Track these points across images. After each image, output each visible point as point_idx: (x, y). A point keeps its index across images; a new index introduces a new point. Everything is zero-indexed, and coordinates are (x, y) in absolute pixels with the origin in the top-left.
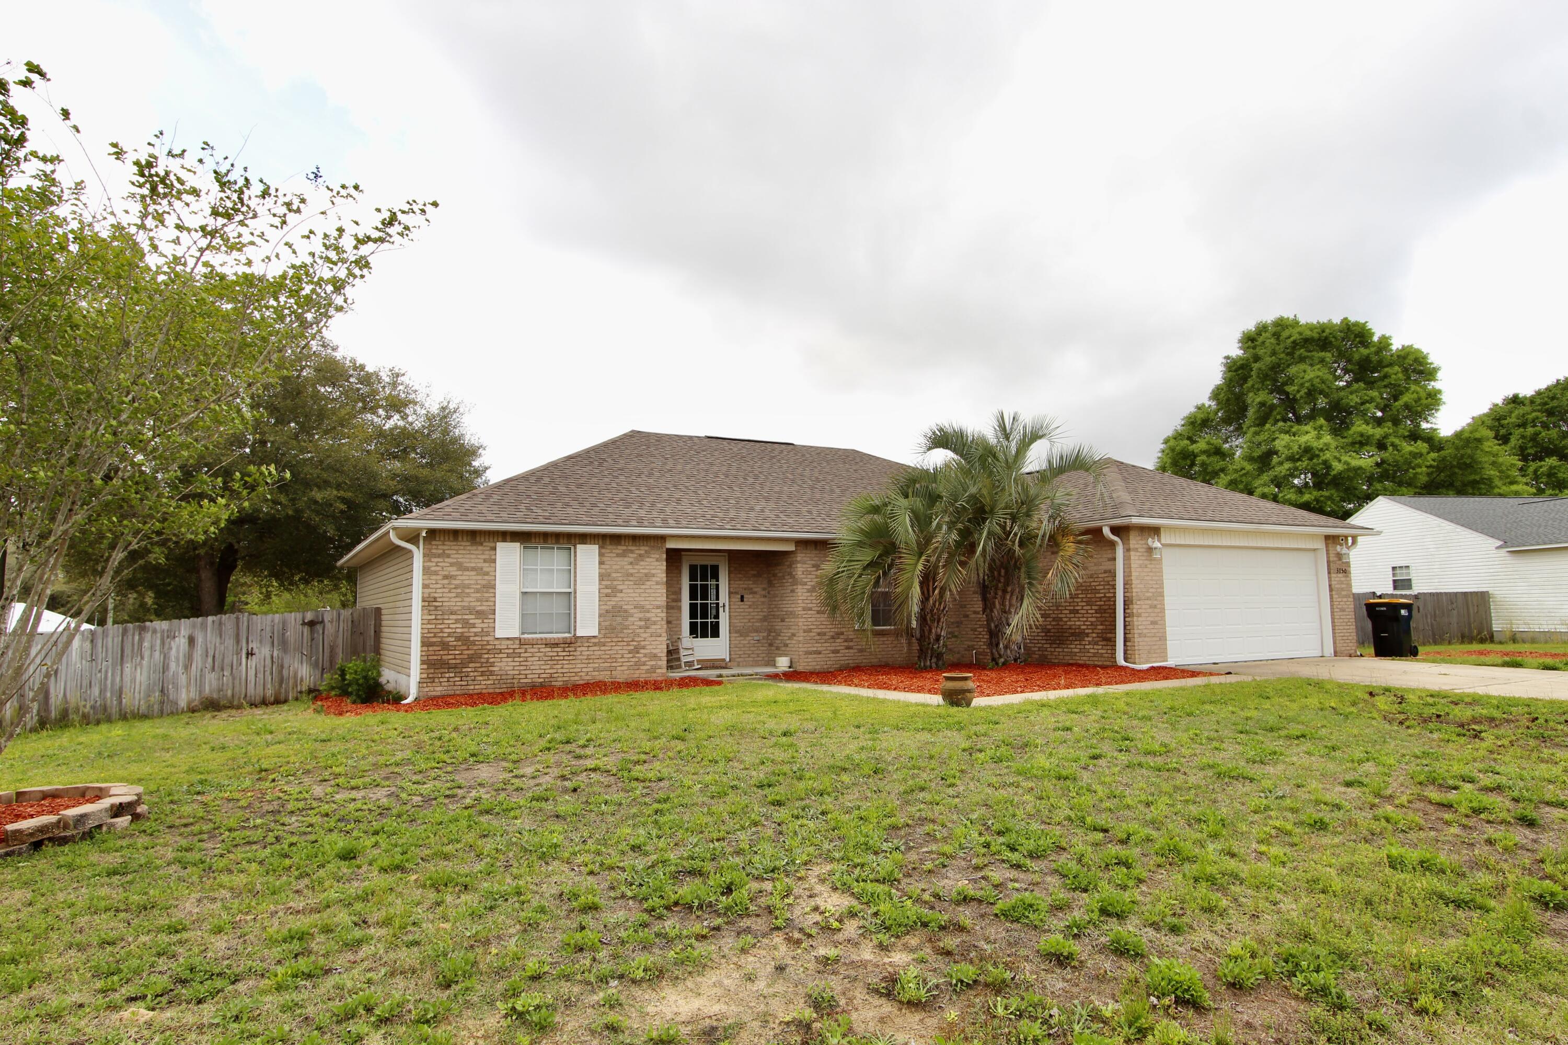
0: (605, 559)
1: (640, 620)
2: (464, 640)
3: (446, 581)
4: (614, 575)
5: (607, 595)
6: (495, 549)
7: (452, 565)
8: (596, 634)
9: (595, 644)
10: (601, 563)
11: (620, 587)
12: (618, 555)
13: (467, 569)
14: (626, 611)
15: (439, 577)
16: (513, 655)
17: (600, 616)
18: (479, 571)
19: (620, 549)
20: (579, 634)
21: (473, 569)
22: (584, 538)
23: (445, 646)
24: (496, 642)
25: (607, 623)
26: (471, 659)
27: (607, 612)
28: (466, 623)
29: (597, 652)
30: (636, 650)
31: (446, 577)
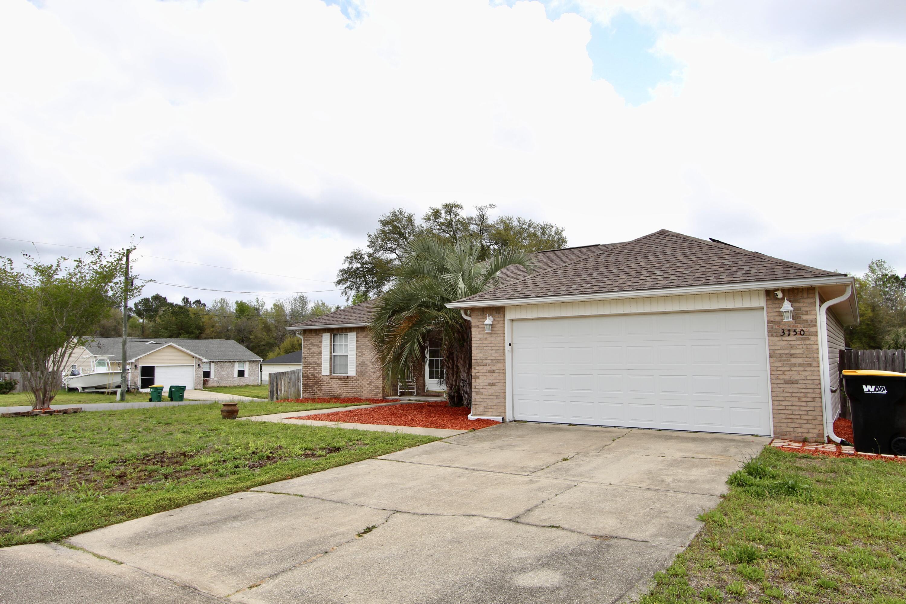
0: (359, 339)
1: (372, 369)
2: (313, 375)
3: (308, 351)
4: (362, 347)
5: (359, 356)
6: (322, 336)
7: (310, 344)
8: (355, 375)
9: (355, 380)
10: (357, 341)
11: (364, 352)
12: (364, 337)
13: (314, 346)
14: (366, 364)
15: (307, 349)
16: (328, 383)
17: (357, 366)
18: (317, 346)
19: (364, 334)
20: (349, 374)
21: (316, 345)
22: (351, 329)
23: (308, 378)
24: (323, 377)
25: (359, 370)
26: (316, 383)
27: (360, 364)
28: (314, 368)
29: (355, 383)
30: (370, 384)
31: (309, 349)
